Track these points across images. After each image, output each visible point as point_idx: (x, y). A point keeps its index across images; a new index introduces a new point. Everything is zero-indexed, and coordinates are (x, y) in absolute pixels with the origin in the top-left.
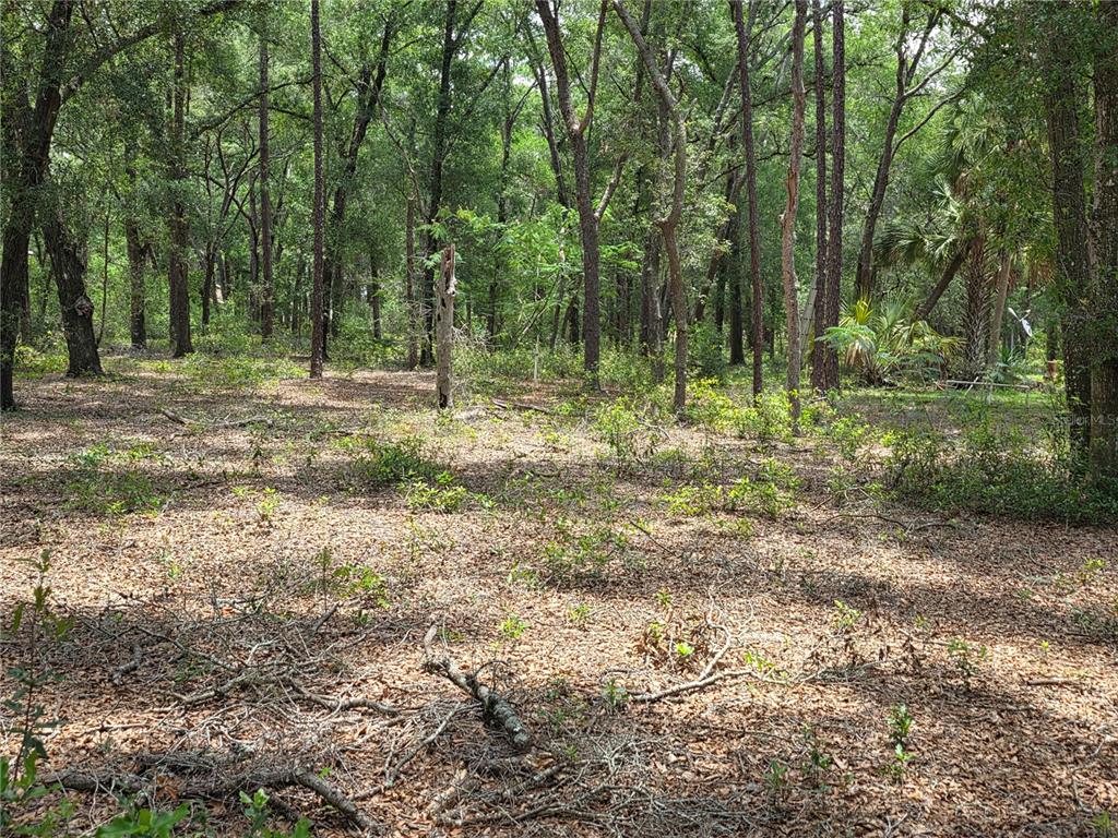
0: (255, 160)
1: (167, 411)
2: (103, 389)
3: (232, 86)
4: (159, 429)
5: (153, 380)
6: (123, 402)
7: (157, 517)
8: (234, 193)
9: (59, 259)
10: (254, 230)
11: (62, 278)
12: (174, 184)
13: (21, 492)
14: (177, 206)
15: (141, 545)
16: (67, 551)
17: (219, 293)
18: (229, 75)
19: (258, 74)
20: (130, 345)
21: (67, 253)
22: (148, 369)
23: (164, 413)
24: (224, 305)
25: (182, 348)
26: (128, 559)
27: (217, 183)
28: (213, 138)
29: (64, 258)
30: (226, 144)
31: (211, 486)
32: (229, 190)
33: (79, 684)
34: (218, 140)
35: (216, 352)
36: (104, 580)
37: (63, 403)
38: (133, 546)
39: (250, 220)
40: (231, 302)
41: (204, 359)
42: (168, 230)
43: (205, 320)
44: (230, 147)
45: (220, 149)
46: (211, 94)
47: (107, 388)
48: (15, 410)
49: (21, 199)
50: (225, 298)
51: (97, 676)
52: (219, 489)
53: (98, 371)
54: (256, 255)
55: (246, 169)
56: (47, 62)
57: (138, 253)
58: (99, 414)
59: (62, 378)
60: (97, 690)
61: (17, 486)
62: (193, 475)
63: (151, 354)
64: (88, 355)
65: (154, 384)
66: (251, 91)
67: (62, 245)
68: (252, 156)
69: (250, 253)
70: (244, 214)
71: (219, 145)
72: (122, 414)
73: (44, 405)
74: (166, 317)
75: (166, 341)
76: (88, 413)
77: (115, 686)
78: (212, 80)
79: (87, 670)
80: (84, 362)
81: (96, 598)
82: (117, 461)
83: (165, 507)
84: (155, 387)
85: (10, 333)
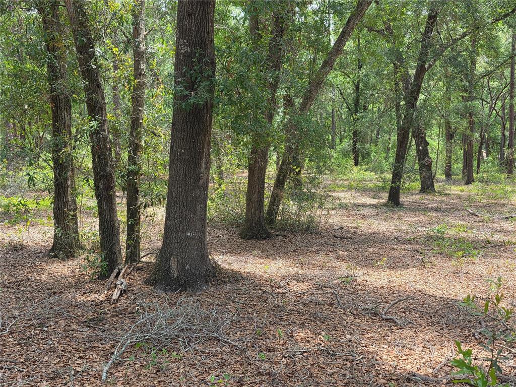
0: (506, 89)
1: (469, 210)
2: (436, 199)
3: (497, 55)
4: (466, 218)
5: (459, 195)
6: (447, 205)
7: (477, 260)
8: (495, 106)
9: (418, 141)
10: (503, 123)
11: (419, 149)
12: (469, 104)
13: (411, 244)
14: (469, 114)
15: (471, 273)
16: (437, 272)
17: (484, 154)
18: (496, 50)
19: (511, 48)
20: (445, 178)
21: (422, 138)
22: (455, 190)
23: (468, 211)
24: (487, 160)
25: (469, 181)
26: (466, 279)
27: (486, 102)
28: (486, 81)
29: (420, 140)
30: (492, 83)
31: (498, 247)
32: (492, 104)
33: (459, 335)
34: (488, 81)
35: (486, 182)
36: (458, 287)
37: (420, 204)
38: (467, 273)
39: (502, 118)
40: (490, 158)
41: (480, 185)
42: (468, 125)
43: (478, 167)
44: (494, 84)
45: (489, 86)
46: (487, 60)
47: (439, 198)
48: (400, 207)
49: (407, 115)
50: (487, 156)
51: (467, 333)
52: (502, 249)
53: (434, 191)
54: (504, 135)
55: (502, 94)
56: (422, 54)
57: (450, 136)
58: (437, 210)
59: (417, 193)
60: (468, 340)
61: (409, 240)
62: (488, 241)
63: (455, 183)
64: (429, 183)
65: (459, 197)
66: (507, 56)
67: (420, 134)
68: (505, 87)
69: (500, 134)
70: (499, 116)
71: (488, 83)
72: (446, 210)
73: (412, 205)
74: (461, 166)
75: (460, 177)
76: (431, 209)
77: (476, 339)
78: (487, 53)
79: (461, 329)
80: (427, 186)
81: (456, 296)
82: (452, 232)
83: (479, 256)
84: (460, 198)
85: (400, 173)
